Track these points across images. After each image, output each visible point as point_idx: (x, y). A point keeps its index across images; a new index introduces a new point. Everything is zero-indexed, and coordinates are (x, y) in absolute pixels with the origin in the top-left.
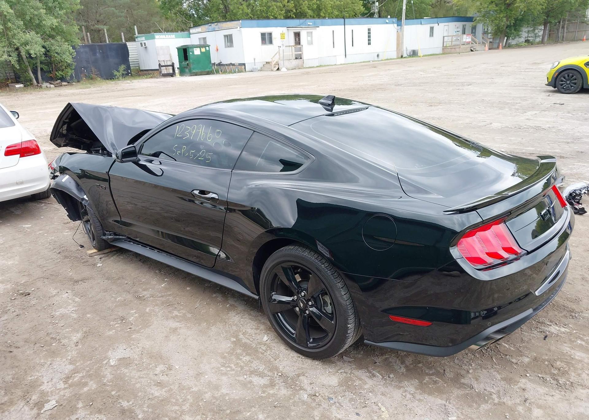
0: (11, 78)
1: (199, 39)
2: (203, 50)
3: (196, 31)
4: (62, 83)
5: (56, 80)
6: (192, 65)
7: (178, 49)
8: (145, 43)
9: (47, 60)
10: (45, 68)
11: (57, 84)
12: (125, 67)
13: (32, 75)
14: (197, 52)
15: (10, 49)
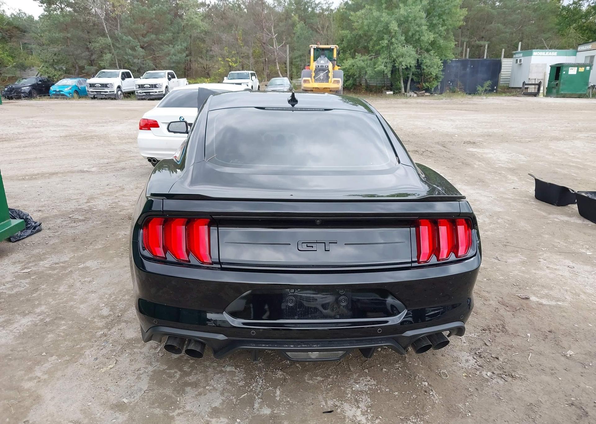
0: (387, 86)
1: (586, 57)
2: (582, 70)
3: (585, 48)
4: (425, 94)
5: (422, 91)
6: (561, 85)
7: (552, 67)
8: (520, 60)
9: (418, 72)
10: (415, 78)
11: (421, 94)
12: (491, 83)
13: (402, 85)
14: (573, 71)
15: (388, 61)
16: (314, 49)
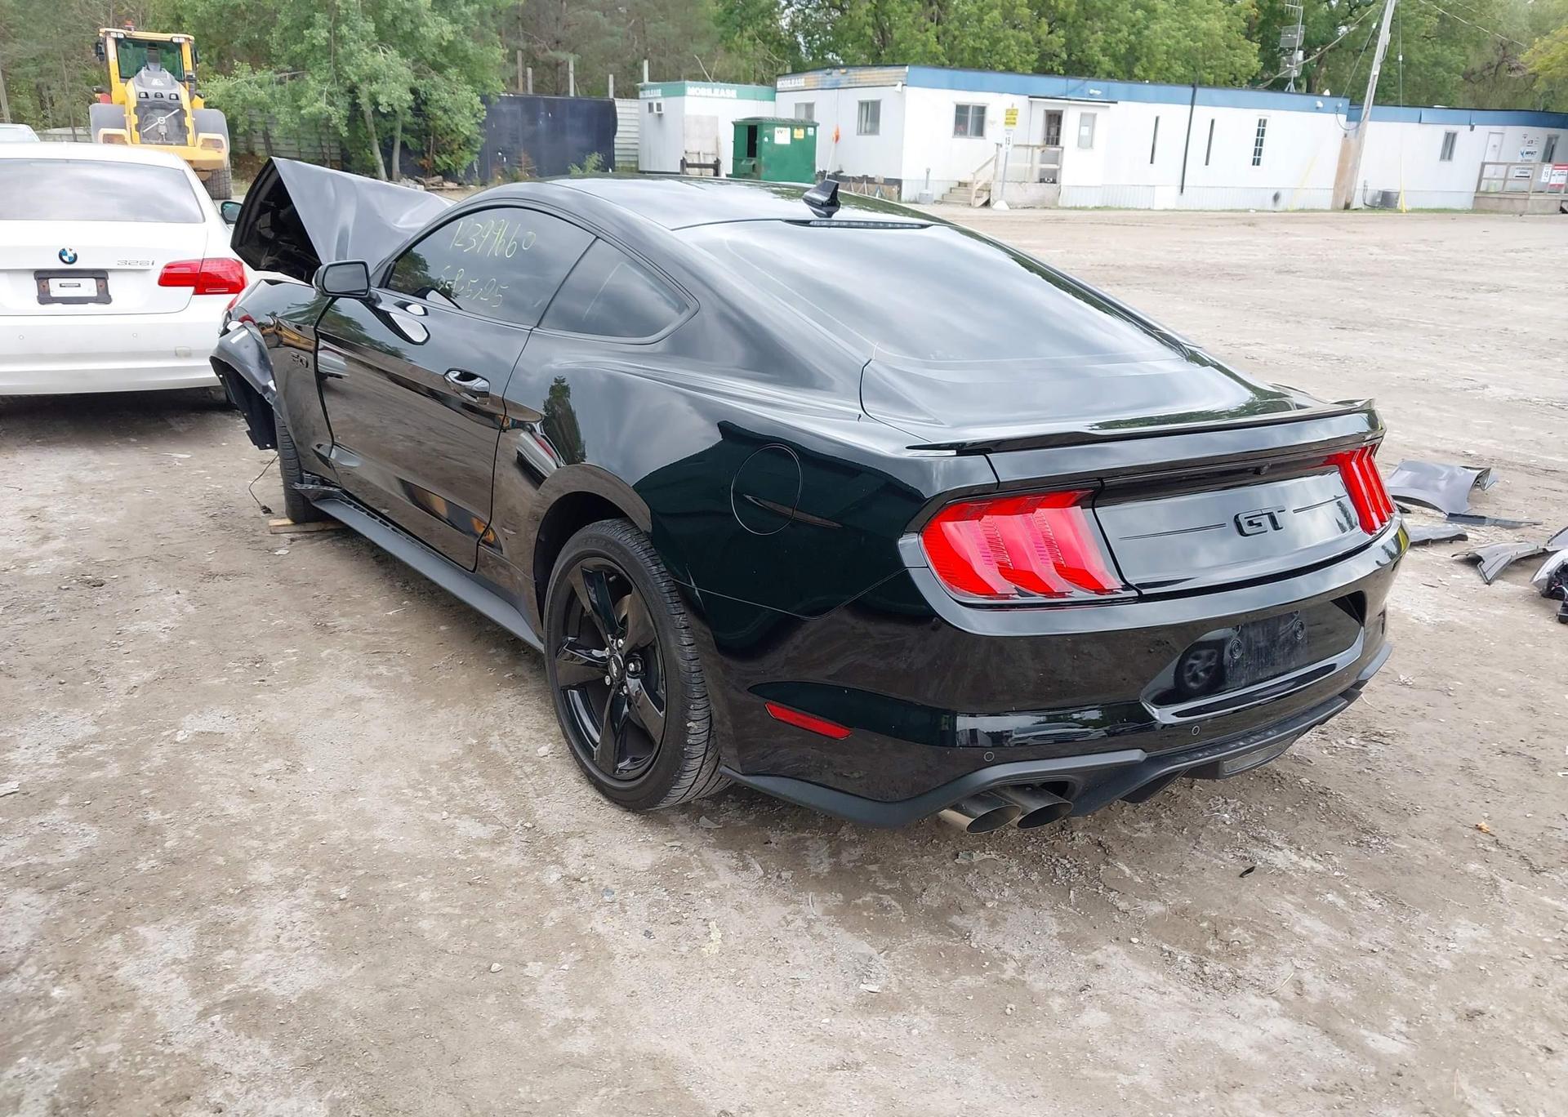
0: (332, 161)
1: (797, 105)
2: (799, 134)
3: (793, 85)
4: (445, 184)
5: (434, 176)
6: (763, 169)
7: (736, 125)
8: (659, 105)
9: (419, 125)
10: (412, 142)
11: (433, 185)
12: (601, 159)
13: (378, 156)
14: (782, 137)
15: (335, 89)
16: (118, 41)
